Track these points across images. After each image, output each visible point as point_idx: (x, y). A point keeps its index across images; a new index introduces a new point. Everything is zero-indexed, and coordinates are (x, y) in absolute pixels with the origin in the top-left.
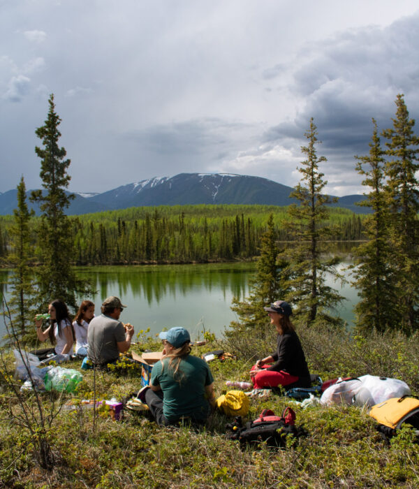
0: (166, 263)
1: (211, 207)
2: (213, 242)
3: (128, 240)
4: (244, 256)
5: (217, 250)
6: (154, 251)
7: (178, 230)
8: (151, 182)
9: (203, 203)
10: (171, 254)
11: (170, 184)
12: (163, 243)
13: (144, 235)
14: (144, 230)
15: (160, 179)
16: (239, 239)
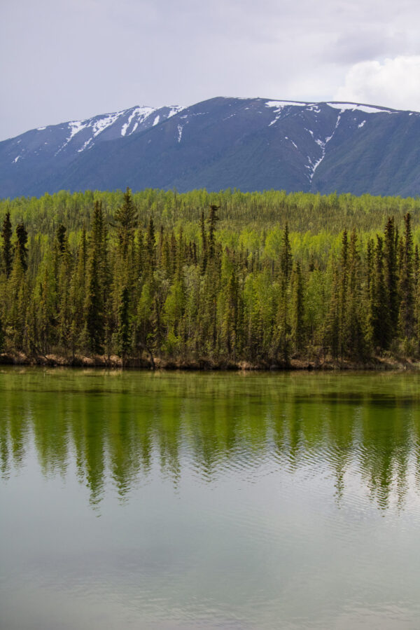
0: (150, 367)
1: (302, 200)
2: (308, 305)
3: (30, 287)
4: (409, 352)
5: (321, 331)
6: (113, 325)
7: (196, 262)
8: (122, 120)
9: (279, 189)
10: (170, 337)
11: (180, 128)
12: (144, 298)
13: (82, 273)
14: (85, 257)
15: (147, 112)
16: (393, 294)
